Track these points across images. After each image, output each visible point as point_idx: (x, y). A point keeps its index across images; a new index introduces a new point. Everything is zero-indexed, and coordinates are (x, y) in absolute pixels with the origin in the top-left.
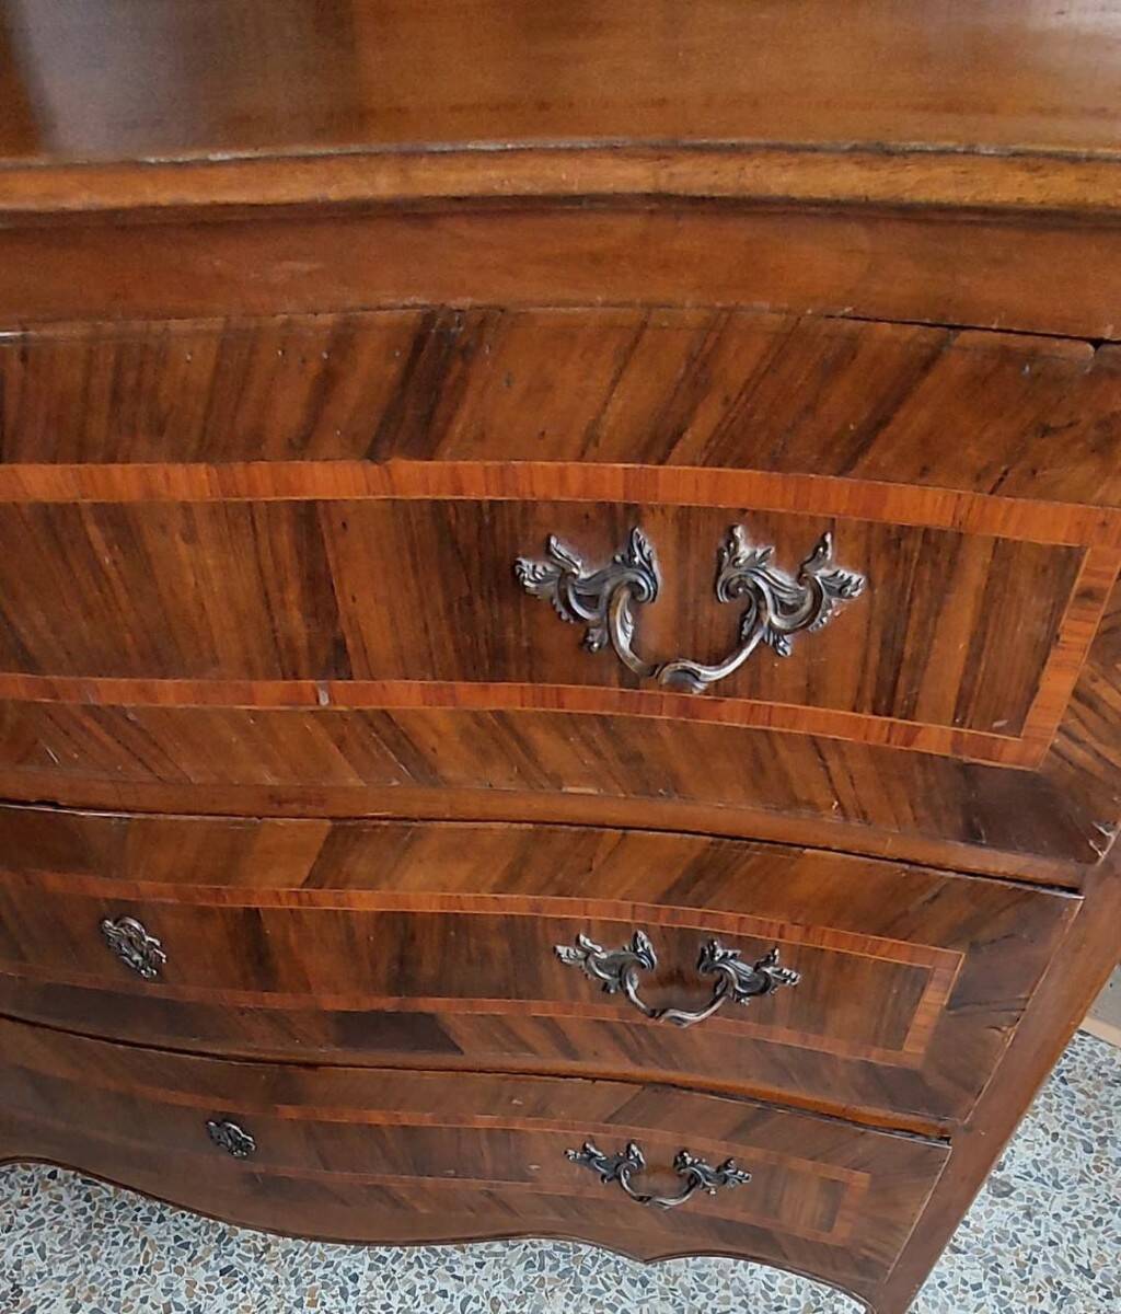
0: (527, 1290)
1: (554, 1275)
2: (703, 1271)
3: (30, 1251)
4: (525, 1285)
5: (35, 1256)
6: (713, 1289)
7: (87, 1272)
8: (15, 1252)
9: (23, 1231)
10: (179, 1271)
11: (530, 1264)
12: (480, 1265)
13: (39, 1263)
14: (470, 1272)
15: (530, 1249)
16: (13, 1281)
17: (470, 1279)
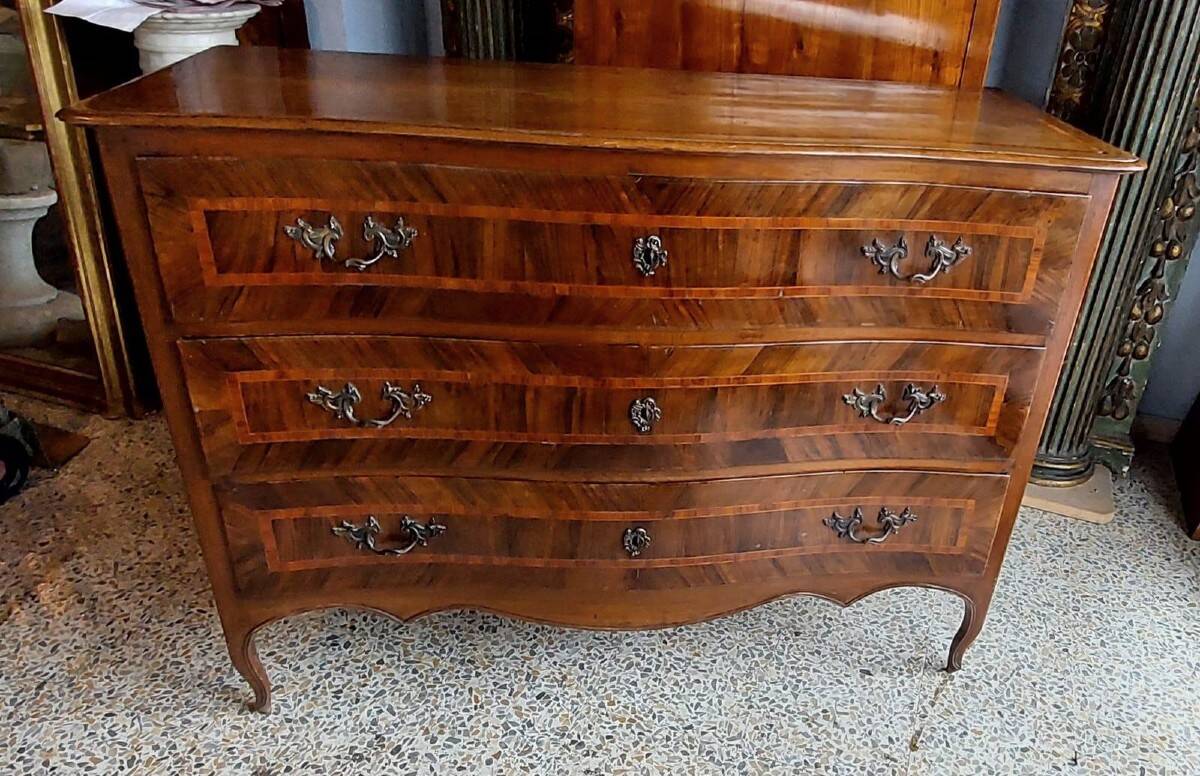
0: (750, 668)
1: (763, 658)
2: (850, 640)
3: (381, 712)
4: (747, 667)
5: (386, 714)
6: (860, 648)
7: (433, 716)
8: (368, 715)
9: (369, 701)
10: (506, 702)
11: (745, 656)
12: (714, 661)
13: (391, 718)
14: (709, 666)
15: (741, 648)
16: (374, 733)
17: (711, 671)
